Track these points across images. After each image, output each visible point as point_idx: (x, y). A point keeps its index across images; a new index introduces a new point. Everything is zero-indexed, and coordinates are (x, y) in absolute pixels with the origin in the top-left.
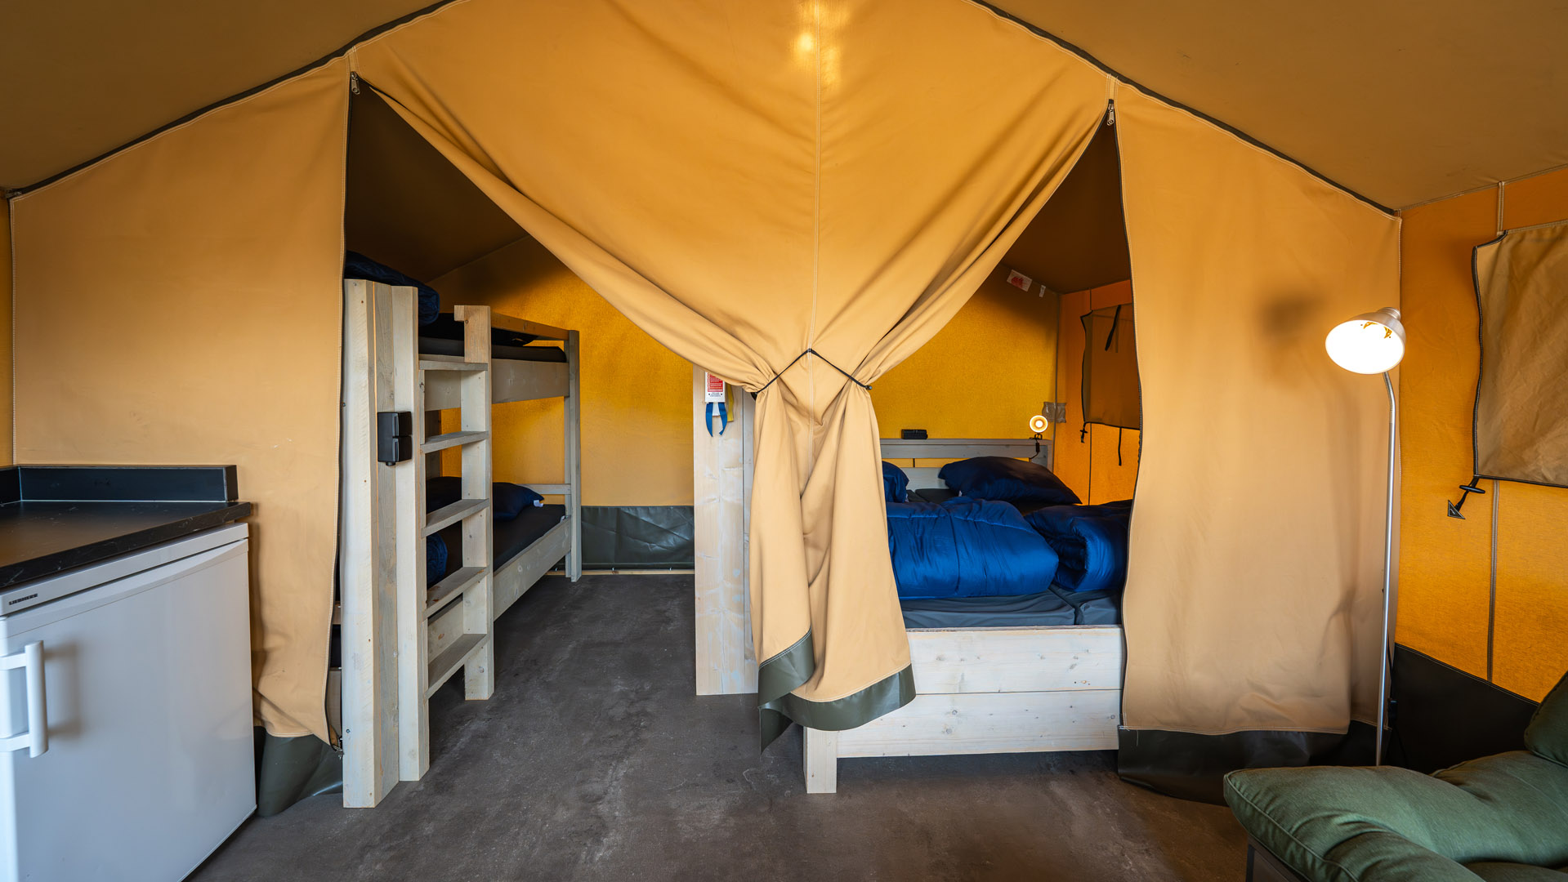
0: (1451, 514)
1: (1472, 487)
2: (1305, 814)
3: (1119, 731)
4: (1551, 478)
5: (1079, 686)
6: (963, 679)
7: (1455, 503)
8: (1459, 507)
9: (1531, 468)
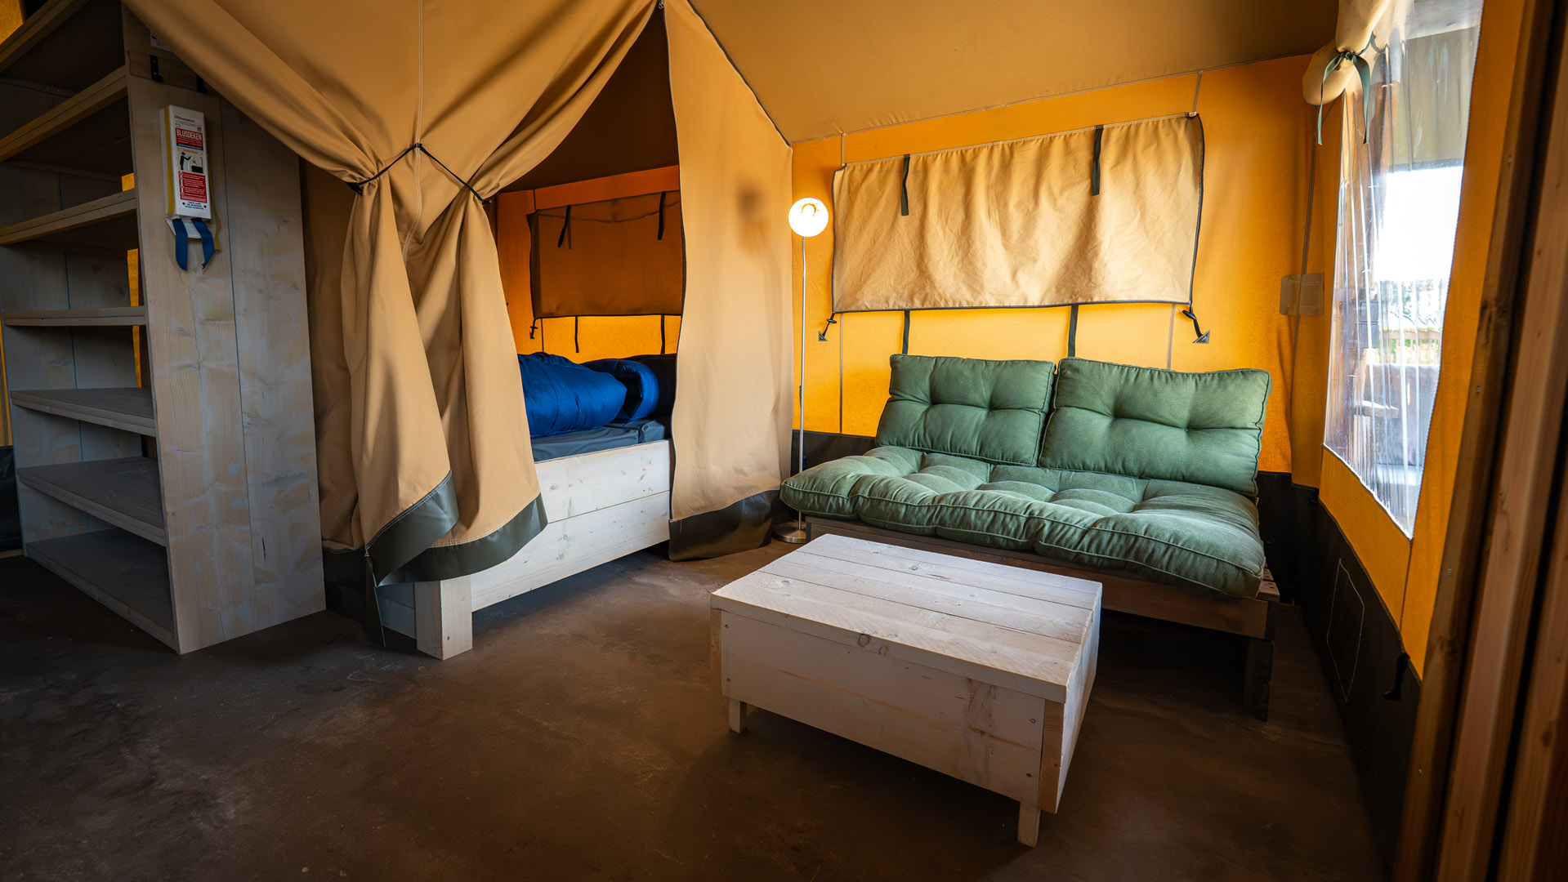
0: (820, 339)
1: (831, 321)
2: (833, 481)
3: (669, 523)
4: (869, 307)
5: (648, 493)
6: (570, 504)
7: (822, 333)
8: (824, 335)
9: (861, 302)
